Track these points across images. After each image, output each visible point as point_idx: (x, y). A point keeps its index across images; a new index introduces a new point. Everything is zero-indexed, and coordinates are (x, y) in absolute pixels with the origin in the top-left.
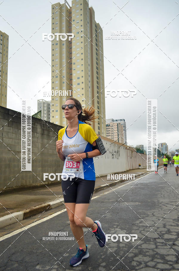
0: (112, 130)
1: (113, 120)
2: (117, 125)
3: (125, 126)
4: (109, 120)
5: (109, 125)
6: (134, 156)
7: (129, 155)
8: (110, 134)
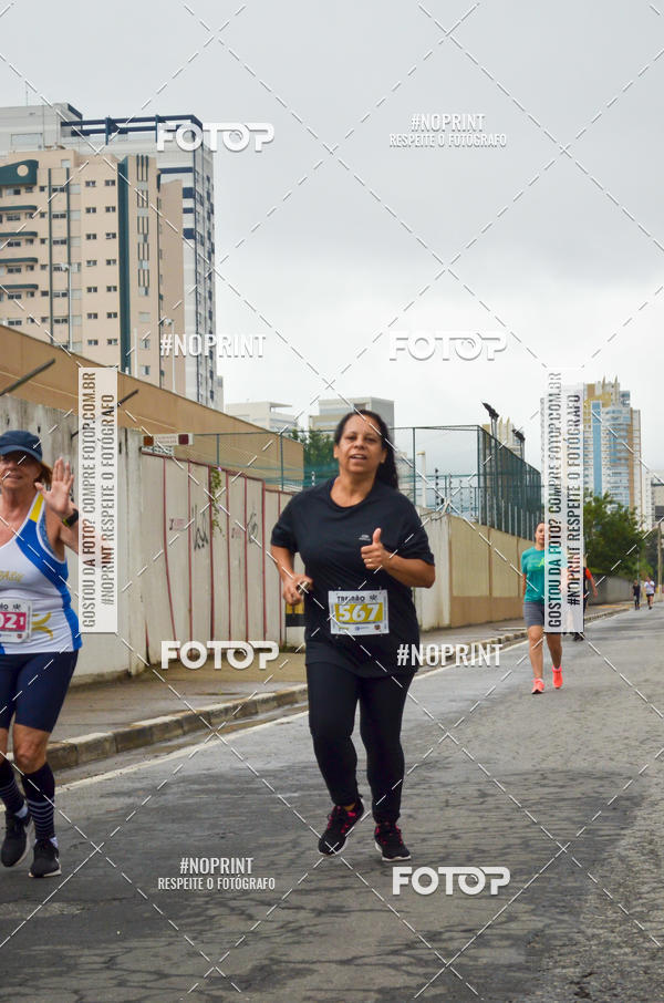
0: (60, 228)
1: (75, 125)
2: (114, 176)
3: (199, 197)
4: (31, 113)
5: (23, 171)
6: (237, 522)
7: (176, 510)
8: (40, 278)
